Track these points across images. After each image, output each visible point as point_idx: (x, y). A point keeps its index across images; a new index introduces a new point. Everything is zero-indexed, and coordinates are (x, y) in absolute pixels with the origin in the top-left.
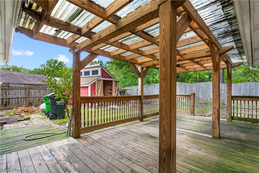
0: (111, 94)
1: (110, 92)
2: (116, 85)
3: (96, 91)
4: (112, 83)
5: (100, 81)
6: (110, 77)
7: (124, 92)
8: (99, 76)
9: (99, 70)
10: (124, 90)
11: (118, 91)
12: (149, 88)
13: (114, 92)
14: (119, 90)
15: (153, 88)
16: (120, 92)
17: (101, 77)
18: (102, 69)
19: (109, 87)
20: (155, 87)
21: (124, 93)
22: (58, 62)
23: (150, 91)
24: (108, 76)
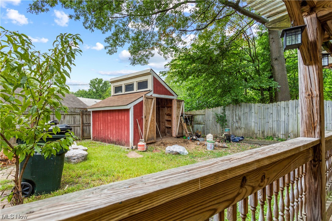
0: (169, 123)
1: (168, 119)
2: (179, 107)
3: (144, 117)
4: (171, 103)
5: (151, 100)
6: (169, 93)
7: (192, 118)
8: (150, 91)
9: (150, 79)
10: (192, 116)
11: (182, 118)
12: (237, 112)
13: (176, 119)
14: (184, 116)
15: (247, 111)
16: (186, 119)
17: (152, 93)
18: (154, 78)
19: (166, 111)
20: (250, 110)
21: (191, 121)
22: (103, 82)
23: (241, 117)
24: (164, 90)
